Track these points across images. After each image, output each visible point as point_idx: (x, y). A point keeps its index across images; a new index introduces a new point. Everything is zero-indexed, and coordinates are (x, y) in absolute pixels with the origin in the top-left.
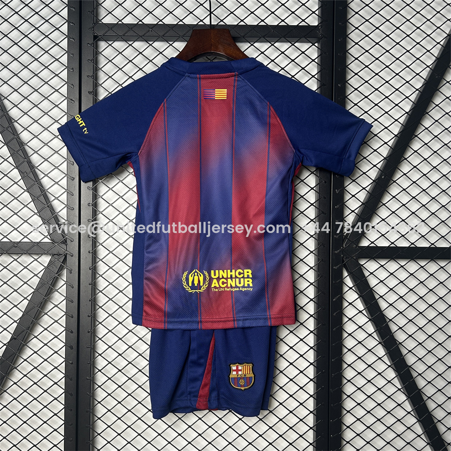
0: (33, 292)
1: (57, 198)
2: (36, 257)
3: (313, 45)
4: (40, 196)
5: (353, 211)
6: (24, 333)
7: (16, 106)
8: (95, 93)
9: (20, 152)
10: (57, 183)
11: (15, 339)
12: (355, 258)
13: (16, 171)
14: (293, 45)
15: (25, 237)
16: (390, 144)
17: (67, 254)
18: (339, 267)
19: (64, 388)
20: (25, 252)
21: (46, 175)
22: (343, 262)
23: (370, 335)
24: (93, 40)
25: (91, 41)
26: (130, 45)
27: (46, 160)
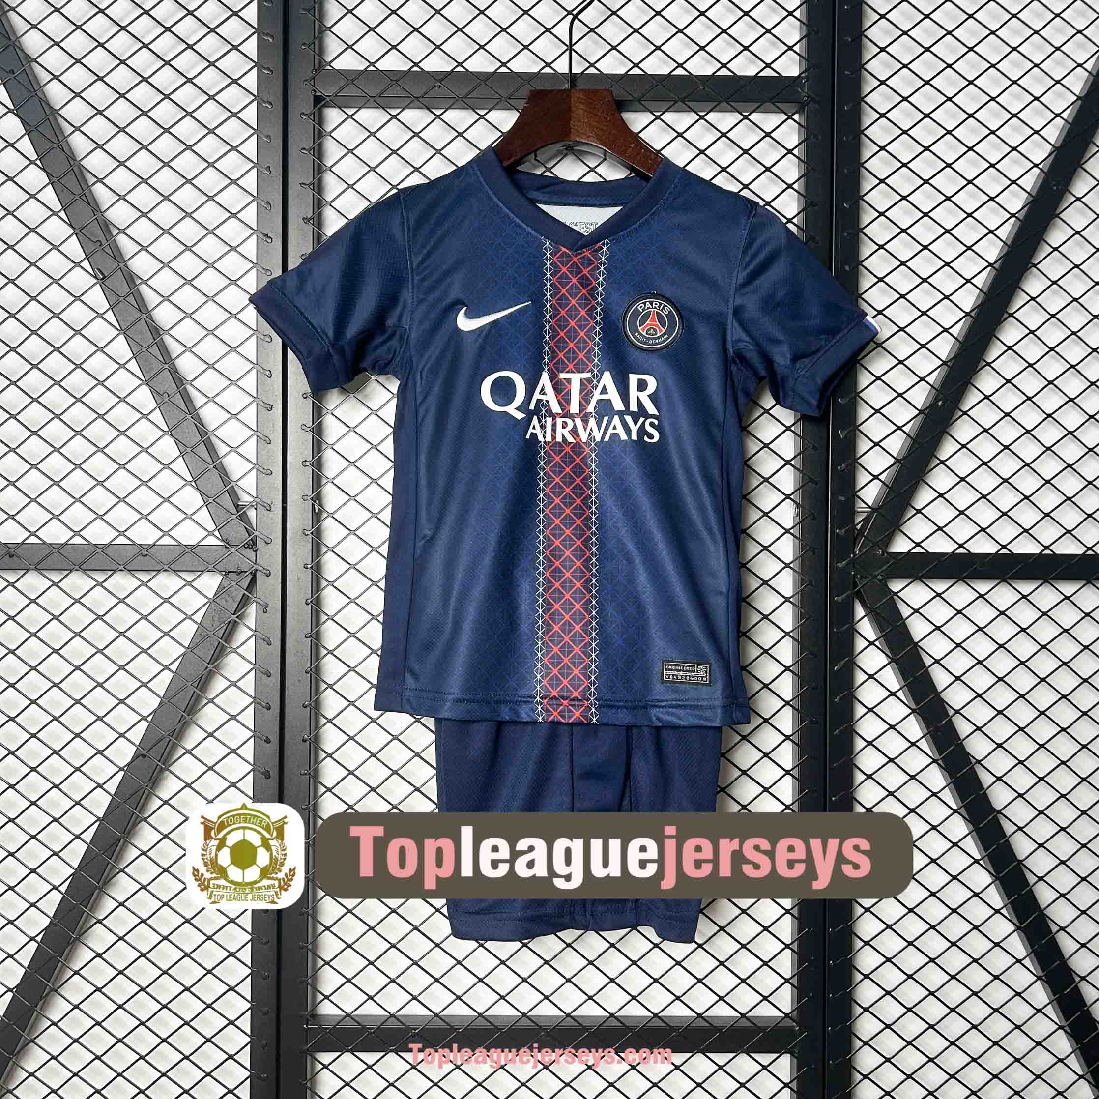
0: (183, 655)
1: (234, 450)
2: (189, 578)
3: (790, 117)
4: (197, 445)
5: (876, 477)
6: (163, 744)
7: (144, 248)
8: (317, 221)
9: (155, 350)
10: (235, 416)
11: (144, 756)
12: (880, 577)
13: (145, 389)
14: (746, 117)
15: (166, 533)
16: (955, 331)
17: (256, 570)
18: (848, 597)
20: (166, 567)
21: (211, 400)
22: (855, 585)
23: (913, 744)
24: (312, 105)
25: (308, 107)
26: (394, 117)
27: (211, 366)
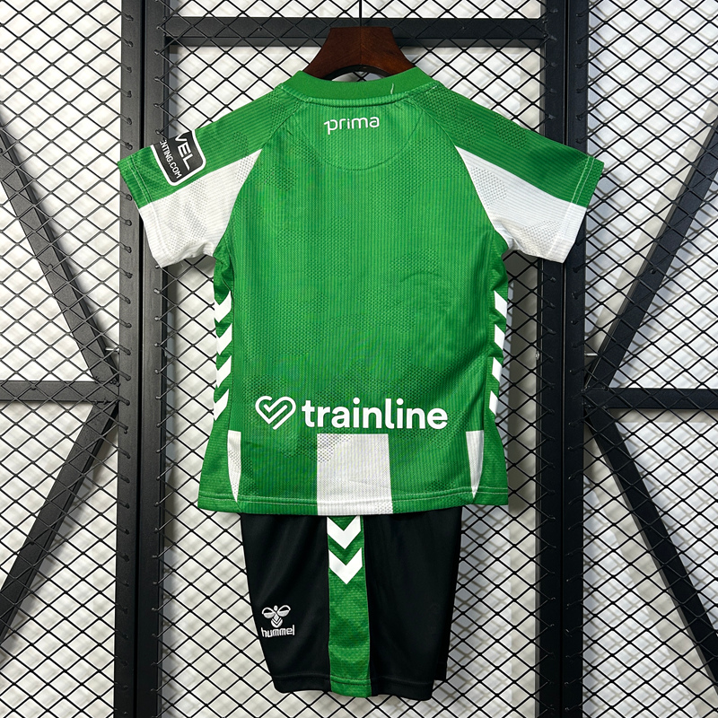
0: (63, 465)
1: (103, 308)
2: (68, 407)
3: (533, 50)
4: (74, 304)
5: (601, 329)
6: (47, 534)
7: (35, 154)
9: (42, 232)
10: (103, 283)
11: (32, 543)
12: (604, 407)
13: (35, 263)
14: (498, 51)
15: (50, 372)
16: (664, 215)
17: (119, 401)
18: (578, 423)
19: (114, 627)
20: (50, 398)
21: (85, 270)
22: (585, 414)
23: (631, 538)
24: (163, 44)
25: (160, 46)
26: (226, 53)
27: (85, 244)
